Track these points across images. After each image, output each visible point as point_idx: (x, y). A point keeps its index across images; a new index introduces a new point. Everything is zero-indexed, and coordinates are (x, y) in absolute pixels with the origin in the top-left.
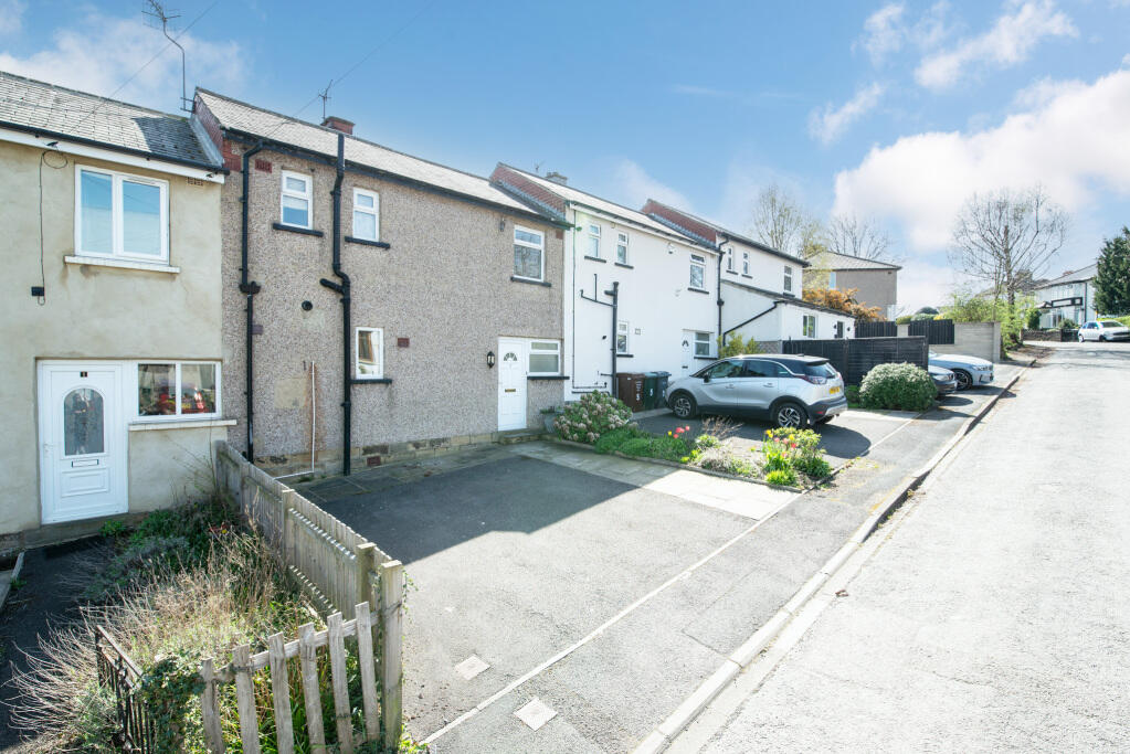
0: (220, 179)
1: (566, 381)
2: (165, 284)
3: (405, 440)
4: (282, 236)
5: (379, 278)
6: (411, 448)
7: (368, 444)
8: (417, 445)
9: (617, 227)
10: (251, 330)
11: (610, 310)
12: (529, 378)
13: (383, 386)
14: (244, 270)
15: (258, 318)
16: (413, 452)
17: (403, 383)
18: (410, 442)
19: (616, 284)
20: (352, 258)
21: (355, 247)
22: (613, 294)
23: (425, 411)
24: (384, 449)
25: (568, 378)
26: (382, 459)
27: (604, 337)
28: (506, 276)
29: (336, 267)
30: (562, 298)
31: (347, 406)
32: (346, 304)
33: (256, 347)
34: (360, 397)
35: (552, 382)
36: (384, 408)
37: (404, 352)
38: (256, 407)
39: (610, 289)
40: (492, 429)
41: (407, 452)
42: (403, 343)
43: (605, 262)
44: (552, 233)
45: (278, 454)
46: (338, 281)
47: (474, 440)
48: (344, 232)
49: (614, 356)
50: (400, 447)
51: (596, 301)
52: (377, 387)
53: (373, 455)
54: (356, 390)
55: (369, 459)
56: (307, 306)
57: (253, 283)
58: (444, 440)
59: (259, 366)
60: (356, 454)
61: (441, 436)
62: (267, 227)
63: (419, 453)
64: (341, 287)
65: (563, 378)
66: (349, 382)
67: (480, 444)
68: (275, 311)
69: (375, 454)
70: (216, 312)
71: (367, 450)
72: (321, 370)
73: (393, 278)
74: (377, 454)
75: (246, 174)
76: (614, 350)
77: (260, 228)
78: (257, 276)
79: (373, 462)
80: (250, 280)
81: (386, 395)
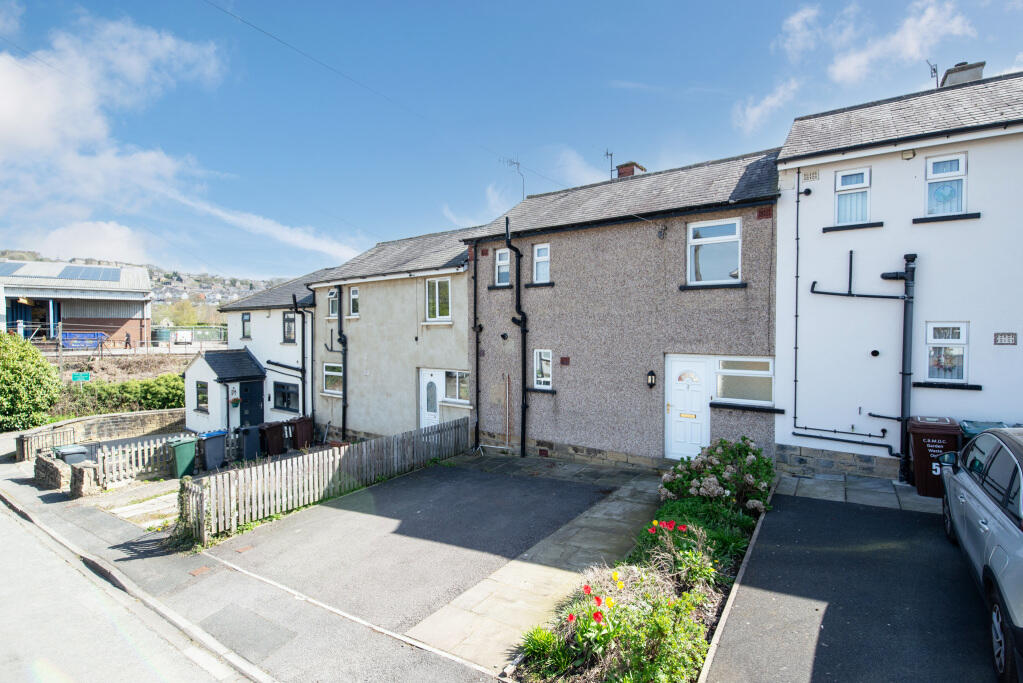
0: (461, 270)
1: (778, 417)
2: (447, 332)
3: (566, 443)
4: (494, 293)
5: (548, 311)
6: (571, 451)
7: (540, 439)
8: (576, 449)
9: (920, 157)
10: (479, 353)
11: (899, 305)
12: (713, 406)
13: (550, 395)
14: (476, 319)
15: (483, 346)
16: (571, 455)
17: (565, 394)
18: (570, 445)
19: (910, 258)
20: (530, 298)
21: (532, 291)
22: (907, 274)
23: (583, 421)
24: (551, 445)
25: (782, 412)
26: (549, 453)
27: (875, 353)
29: (519, 308)
30: (770, 300)
31: (525, 407)
32: (524, 332)
33: (482, 363)
34: (537, 404)
35: (749, 413)
36: (551, 414)
37: (566, 369)
38: (482, 400)
39: (899, 266)
40: (655, 453)
41: (568, 453)
42: (565, 361)
43: (880, 225)
44: (753, 213)
45: (491, 432)
46: (519, 317)
47: (631, 460)
48: (525, 281)
49: (907, 384)
50: (562, 448)
51: (850, 294)
52: (546, 396)
53: (542, 448)
54: (532, 397)
55: (541, 451)
56: (504, 337)
57: (480, 326)
58: (600, 451)
59: (483, 374)
60: (531, 444)
61: (597, 447)
62: (486, 289)
63: (577, 457)
64: (522, 322)
65: (772, 411)
66: (526, 390)
67: (639, 466)
68: (489, 339)
69: (545, 447)
70: (466, 344)
71: (540, 443)
72: (511, 380)
73: (557, 309)
74: (546, 448)
75: (476, 260)
76: (906, 374)
77: (483, 290)
78: (482, 322)
79: (543, 453)
80: (478, 324)
81: (552, 403)
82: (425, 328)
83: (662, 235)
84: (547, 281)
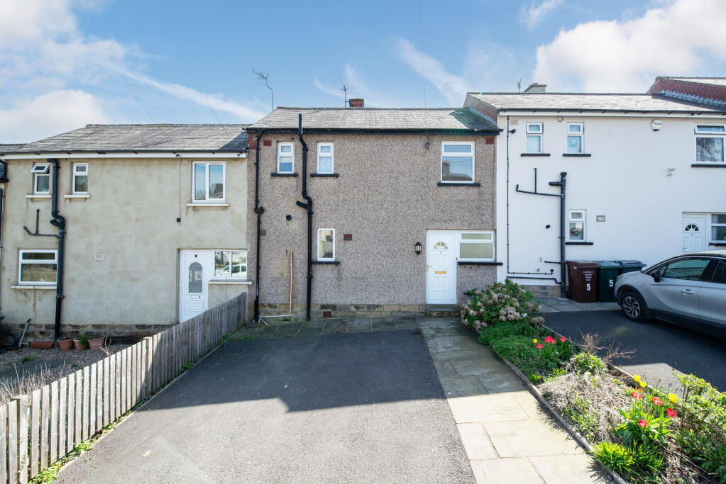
0: (243, 155)
1: (498, 268)
2: (223, 213)
3: (348, 303)
4: (277, 180)
5: (332, 197)
6: (353, 309)
7: (324, 303)
8: (357, 307)
9: (565, 121)
10: (260, 233)
11: (557, 201)
12: (460, 264)
13: (334, 266)
14: (257, 202)
15: (264, 226)
16: (353, 312)
17: (347, 264)
18: (351, 305)
19: (563, 175)
20: (315, 186)
21: (317, 180)
22: (561, 184)
23: (364, 284)
24: (334, 307)
25: (501, 264)
26: (333, 314)
27: (548, 227)
28: (434, 183)
29: (304, 193)
30: (493, 195)
31: (310, 278)
32: (310, 214)
33: (263, 242)
34: (321, 274)
35: (482, 267)
36: (335, 280)
37: (348, 244)
38: (262, 276)
39: (557, 179)
40: (420, 301)
41: (349, 312)
42: (348, 237)
43: (549, 155)
44: (482, 140)
45: (272, 303)
46: (305, 202)
47: (403, 309)
48: (309, 171)
49: (563, 244)
50: (345, 308)
51: (536, 193)
52: (330, 266)
53: (326, 310)
54: (316, 268)
55: (324, 313)
56: (289, 218)
57: (262, 208)
58: (378, 306)
59: (264, 253)
60: (315, 309)
61: (376, 303)
62: (269, 176)
63: (358, 313)
64: (307, 205)
65: (495, 264)
66: (311, 263)
67: (408, 312)
68: (272, 220)
69: (328, 310)
70: (244, 224)
71: (323, 307)
72: (296, 255)
73: (341, 195)
74: (330, 310)
75: (258, 149)
76: (562, 237)
77: (265, 176)
78: (263, 204)
79: (327, 315)
80: (259, 206)
81: (336, 272)
82: (191, 210)
83: (427, 146)
84: (332, 173)
